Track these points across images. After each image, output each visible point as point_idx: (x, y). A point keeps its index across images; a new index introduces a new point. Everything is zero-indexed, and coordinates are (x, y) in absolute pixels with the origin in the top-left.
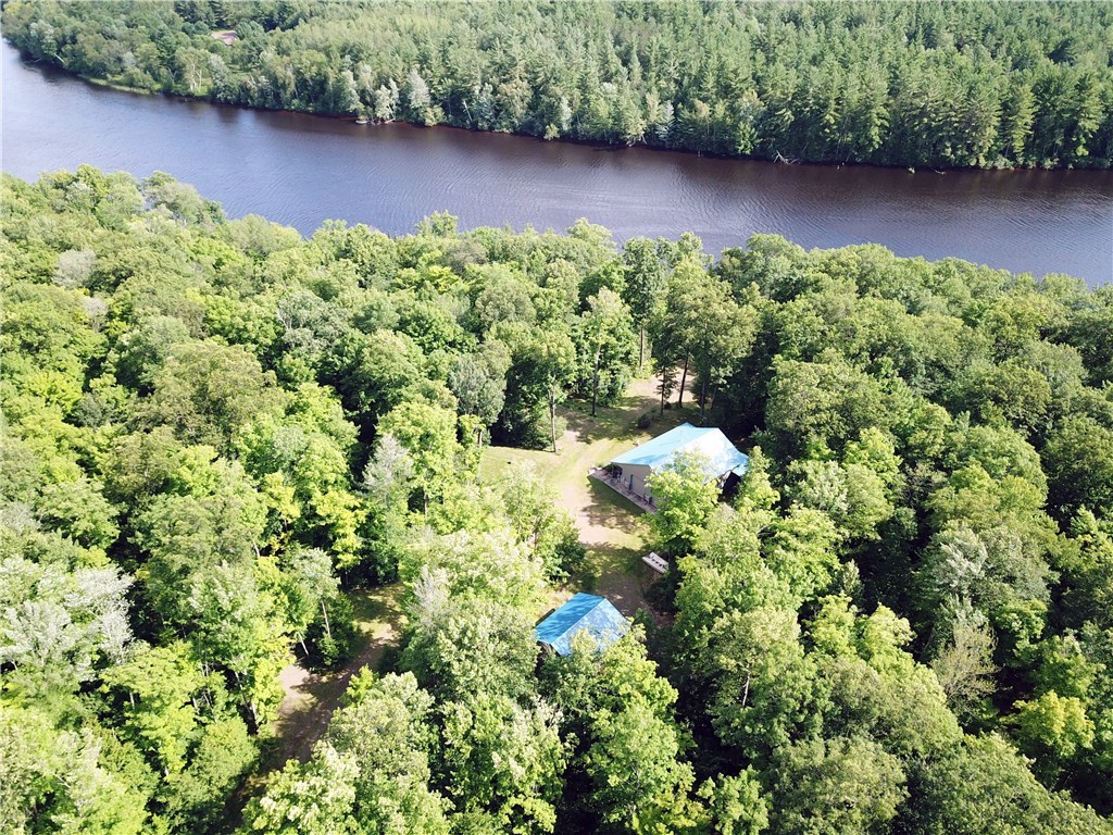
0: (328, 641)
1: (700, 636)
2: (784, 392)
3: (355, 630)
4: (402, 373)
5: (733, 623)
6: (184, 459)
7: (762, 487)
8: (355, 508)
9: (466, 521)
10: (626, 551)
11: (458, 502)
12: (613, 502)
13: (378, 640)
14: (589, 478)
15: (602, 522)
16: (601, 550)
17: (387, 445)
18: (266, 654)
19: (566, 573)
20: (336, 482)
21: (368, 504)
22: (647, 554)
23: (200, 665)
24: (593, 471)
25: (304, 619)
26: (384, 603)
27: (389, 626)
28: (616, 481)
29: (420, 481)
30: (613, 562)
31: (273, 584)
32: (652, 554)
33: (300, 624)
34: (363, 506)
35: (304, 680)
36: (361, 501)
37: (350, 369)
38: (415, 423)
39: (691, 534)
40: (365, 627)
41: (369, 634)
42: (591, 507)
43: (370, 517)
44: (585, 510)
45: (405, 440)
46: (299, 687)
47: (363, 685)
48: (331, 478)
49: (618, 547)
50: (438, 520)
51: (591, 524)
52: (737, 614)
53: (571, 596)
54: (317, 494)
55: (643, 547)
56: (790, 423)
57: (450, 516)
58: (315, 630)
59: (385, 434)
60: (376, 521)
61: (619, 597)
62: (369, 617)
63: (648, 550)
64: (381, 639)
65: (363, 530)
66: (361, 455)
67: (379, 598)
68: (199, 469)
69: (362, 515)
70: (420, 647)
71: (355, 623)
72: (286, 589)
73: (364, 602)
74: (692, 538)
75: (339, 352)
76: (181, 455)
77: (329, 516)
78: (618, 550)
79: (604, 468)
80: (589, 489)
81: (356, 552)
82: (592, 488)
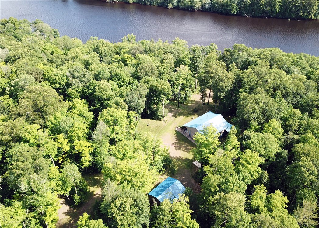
0: (77, 197)
1: (209, 199)
2: (243, 106)
3: (88, 191)
4: (109, 95)
10: (187, 160)
12: (183, 140)
13: (96, 194)
14: (176, 131)
16: (178, 159)
17: (101, 122)
18: (51, 205)
19: (164, 169)
20: (83, 136)
21: (94, 145)
24: (177, 129)
25: (67, 189)
26: (100, 179)
27: (101, 189)
28: (185, 132)
29: (113, 135)
30: (182, 164)
31: (56, 178)
32: (196, 161)
33: (66, 191)
34: (92, 146)
35: (68, 211)
36: (91, 144)
37: (92, 94)
38: (111, 116)
40: (92, 189)
41: (92, 192)
42: (175, 143)
43: (95, 149)
44: (173, 144)
45: (107, 122)
46: (65, 213)
47: (84, 220)
48: (81, 135)
49: (184, 158)
51: (176, 150)
53: (166, 177)
58: (72, 192)
59: (101, 119)
60: (97, 151)
61: (183, 177)
62: (93, 185)
63: (195, 159)
64: (97, 194)
65: (93, 154)
66: (93, 126)
67: (98, 178)
69: (92, 149)
71: (88, 187)
73: (92, 179)
75: (88, 87)
77: (80, 150)
78: (184, 159)
79: (181, 128)
80: (175, 136)
81: (89, 162)
82: (176, 135)
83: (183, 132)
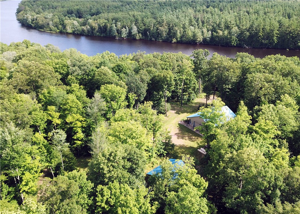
2: (251, 82)
8: (82, 121)
10: (191, 148)
12: (187, 132)
14: (178, 124)
15: (183, 138)
16: (181, 147)
22: (200, 149)
24: (180, 122)
34: (85, 121)
44: (176, 134)
49: (188, 146)
51: (178, 138)
55: (198, 146)
79: (184, 121)
80: (178, 127)
83: (187, 125)
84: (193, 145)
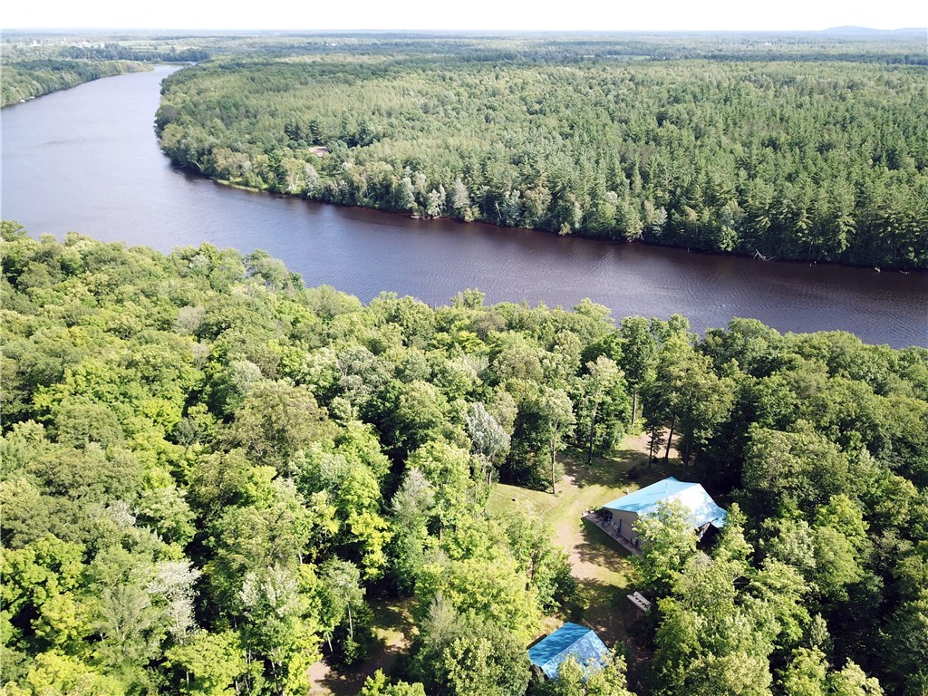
0: (351, 645)
1: (677, 674)
2: (760, 456)
3: (373, 636)
4: (430, 417)
5: (707, 665)
6: (252, 477)
7: (737, 539)
8: (383, 530)
9: (474, 549)
10: (612, 588)
11: (469, 532)
12: (603, 543)
13: (391, 647)
14: (583, 519)
15: (591, 560)
16: (590, 584)
17: (414, 476)
18: (299, 649)
19: (557, 604)
20: (369, 505)
21: (394, 527)
22: (632, 593)
23: (244, 653)
24: (587, 514)
25: (332, 621)
26: (400, 613)
27: (402, 635)
28: (606, 524)
29: (438, 510)
30: (600, 597)
31: (310, 589)
32: (636, 593)
33: (330, 626)
34: (390, 530)
35: (326, 676)
36: (388, 524)
37: (390, 411)
38: (436, 459)
39: (670, 577)
40: (381, 633)
41: (383, 640)
42: (582, 546)
43: (395, 539)
44: (577, 547)
45: (428, 473)
46: (321, 681)
47: (376, 686)
48: (366, 502)
49: (604, 584)
50: (451, 546)
51: (582, 560)
52: (711, 658)
53: (561, 624)
54: (354, 515)
55: (628, 586)
56: (765, 484)
57: (461, 543)
58: (340, 632)
59: (412, 468)
60: (399, 542)
61: (603, 629)
62: (386, 626)
63: (632, 589)
64: (394, 646)
65: (389, 550)
66: (392, 483)
67: (396, 609)
68: (262, 485)
69: (388, 536)
70: (428, 658)
71: (374, 629)
72: (320, 594)
73: (383, 612)
74: (671, 582)
75: (382, 396)
76: (250, 473)
77: (361, 535)
78: (606, 587)
79: (596, 512)
80: (582, 529)
81: (380, 567)
82: (585, 529)
83: (603, 524)
84: (617, 580)
